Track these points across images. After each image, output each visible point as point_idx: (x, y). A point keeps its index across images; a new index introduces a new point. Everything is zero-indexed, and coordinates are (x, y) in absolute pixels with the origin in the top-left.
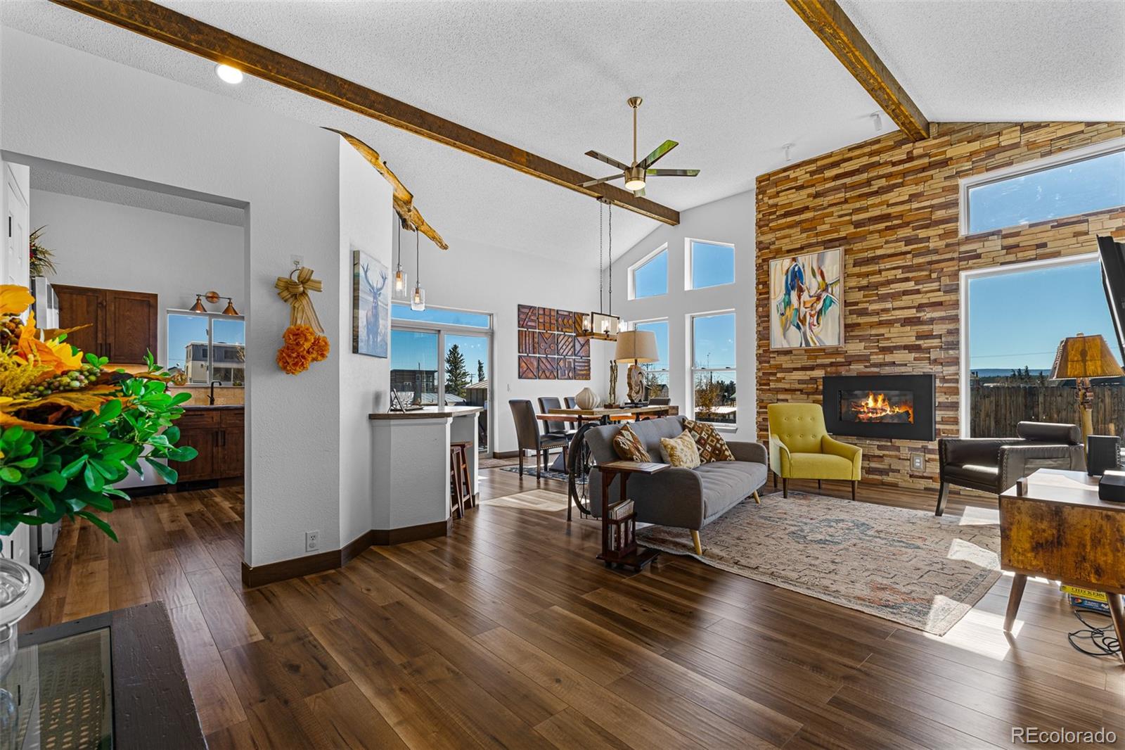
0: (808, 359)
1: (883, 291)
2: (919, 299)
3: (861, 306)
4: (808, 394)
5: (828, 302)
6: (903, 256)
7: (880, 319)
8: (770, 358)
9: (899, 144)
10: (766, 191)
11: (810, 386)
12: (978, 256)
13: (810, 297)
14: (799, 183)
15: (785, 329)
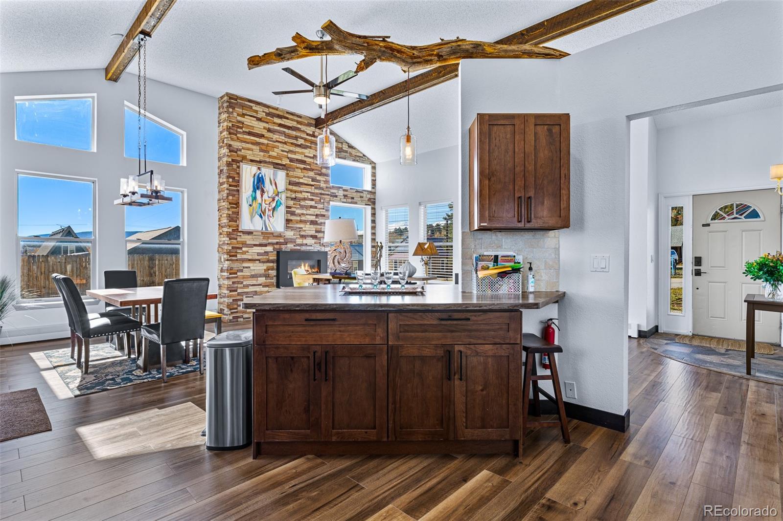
0: (263, 239)
1: (302, 203)
2: (317, 212)
3: (293, 209)
4: (264, 262)
5: (278, 203)
6: (311, 187)
7: (301, 219)
8: (238, 236)
9: (309, 125)
10: (235, 108)
11: (265, 257)
12: (336, 196)
13: (269, 197)
14: (259, 116)
15: (252, 217)
